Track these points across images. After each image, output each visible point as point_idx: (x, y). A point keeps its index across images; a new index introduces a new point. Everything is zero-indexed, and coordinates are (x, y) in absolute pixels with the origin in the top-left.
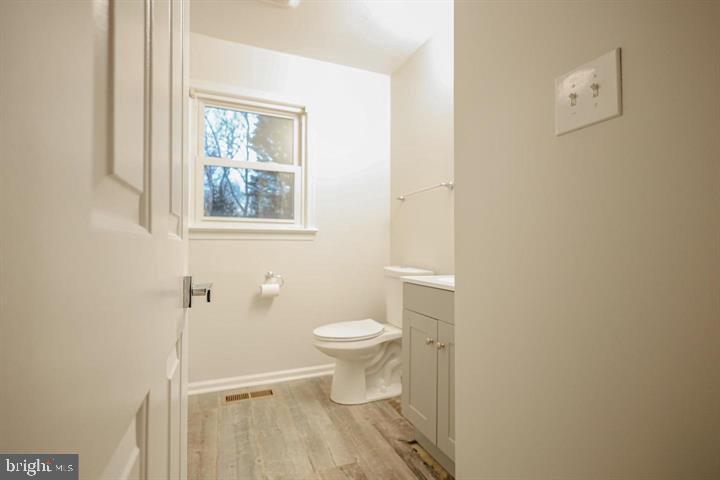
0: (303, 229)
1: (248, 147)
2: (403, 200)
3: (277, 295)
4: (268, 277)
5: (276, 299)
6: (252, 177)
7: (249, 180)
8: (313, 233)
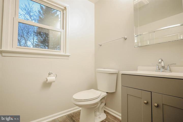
0: (64, 54)
1: (34, 35)
2: (101, 45)
3: (54, 82)
4: (49, 74)
5: (53, 83)
6: (35, 44)
7: (34, 45)
8: (68, 56)
